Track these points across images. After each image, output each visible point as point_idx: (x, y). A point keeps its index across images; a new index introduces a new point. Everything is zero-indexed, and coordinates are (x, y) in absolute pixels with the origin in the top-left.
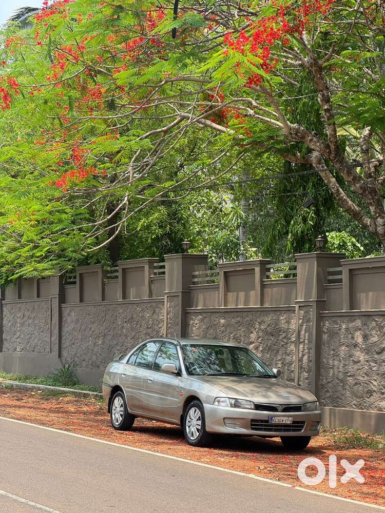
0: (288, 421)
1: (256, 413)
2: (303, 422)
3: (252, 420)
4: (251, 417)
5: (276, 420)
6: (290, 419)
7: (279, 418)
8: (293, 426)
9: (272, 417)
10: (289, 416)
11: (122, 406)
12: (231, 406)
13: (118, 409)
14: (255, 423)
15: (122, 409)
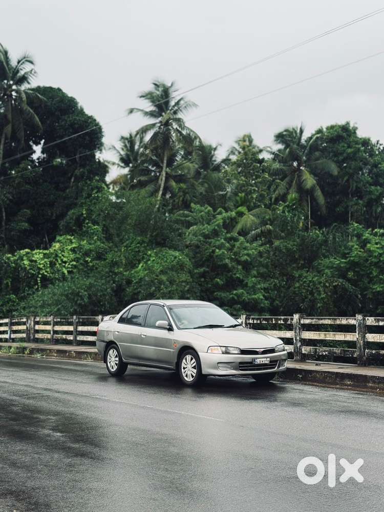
0: (267, 361)
1: (242, 357)
2: (277, 361)
3: (240, 363)
4: (239, 361)
5: (258, 361)
6: (268, 359)
7: (260, 360)
8: (270, 365)
9: (254, 359)
10: (267, 358)
11: (116, 356)
12: (223, 353)
13: (113, 359)
14: (242, 365)
15: (117, 359)
